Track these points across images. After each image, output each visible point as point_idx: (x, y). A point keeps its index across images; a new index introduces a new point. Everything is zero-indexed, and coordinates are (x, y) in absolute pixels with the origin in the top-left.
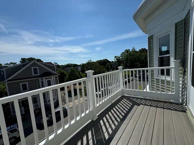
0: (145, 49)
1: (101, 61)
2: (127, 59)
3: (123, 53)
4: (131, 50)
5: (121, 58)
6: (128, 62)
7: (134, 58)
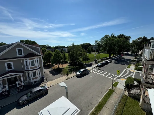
0: (123, 35)
1: (84, 44)
2: (106, 43)
3: (103, 38)
4: (110, 36)
5: (101, 42)
6: (107, 46)
7: (112, 43)
